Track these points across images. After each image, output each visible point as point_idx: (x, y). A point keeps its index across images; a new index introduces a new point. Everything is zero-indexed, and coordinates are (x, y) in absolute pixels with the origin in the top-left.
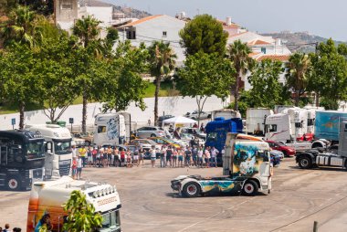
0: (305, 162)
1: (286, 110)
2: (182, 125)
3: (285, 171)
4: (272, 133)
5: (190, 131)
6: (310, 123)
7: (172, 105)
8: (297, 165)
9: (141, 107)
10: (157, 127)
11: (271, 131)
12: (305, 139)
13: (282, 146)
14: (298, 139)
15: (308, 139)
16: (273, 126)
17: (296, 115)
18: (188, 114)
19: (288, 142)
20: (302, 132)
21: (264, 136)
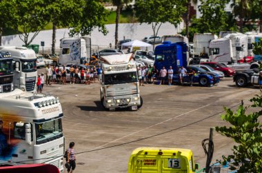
0: (242, 82)
1: (228, 36)
2: (139, 48)
3: (224, 89)
4: (215, 56)
5: (144, 54)
6: (250, 47)
7: (132, 30)
8: (234, 83)
9: (103, 32)
10: (116, 50)
11: (214, 53)
12: (244, 61)
13: (223, 67)
14: (239, 62)
15: (248, 61)
16: (216, 49)
17: (237, 40)
18: (146, 38)
19: (229, 63)
20: (242, 55)
21: (208, 58)
